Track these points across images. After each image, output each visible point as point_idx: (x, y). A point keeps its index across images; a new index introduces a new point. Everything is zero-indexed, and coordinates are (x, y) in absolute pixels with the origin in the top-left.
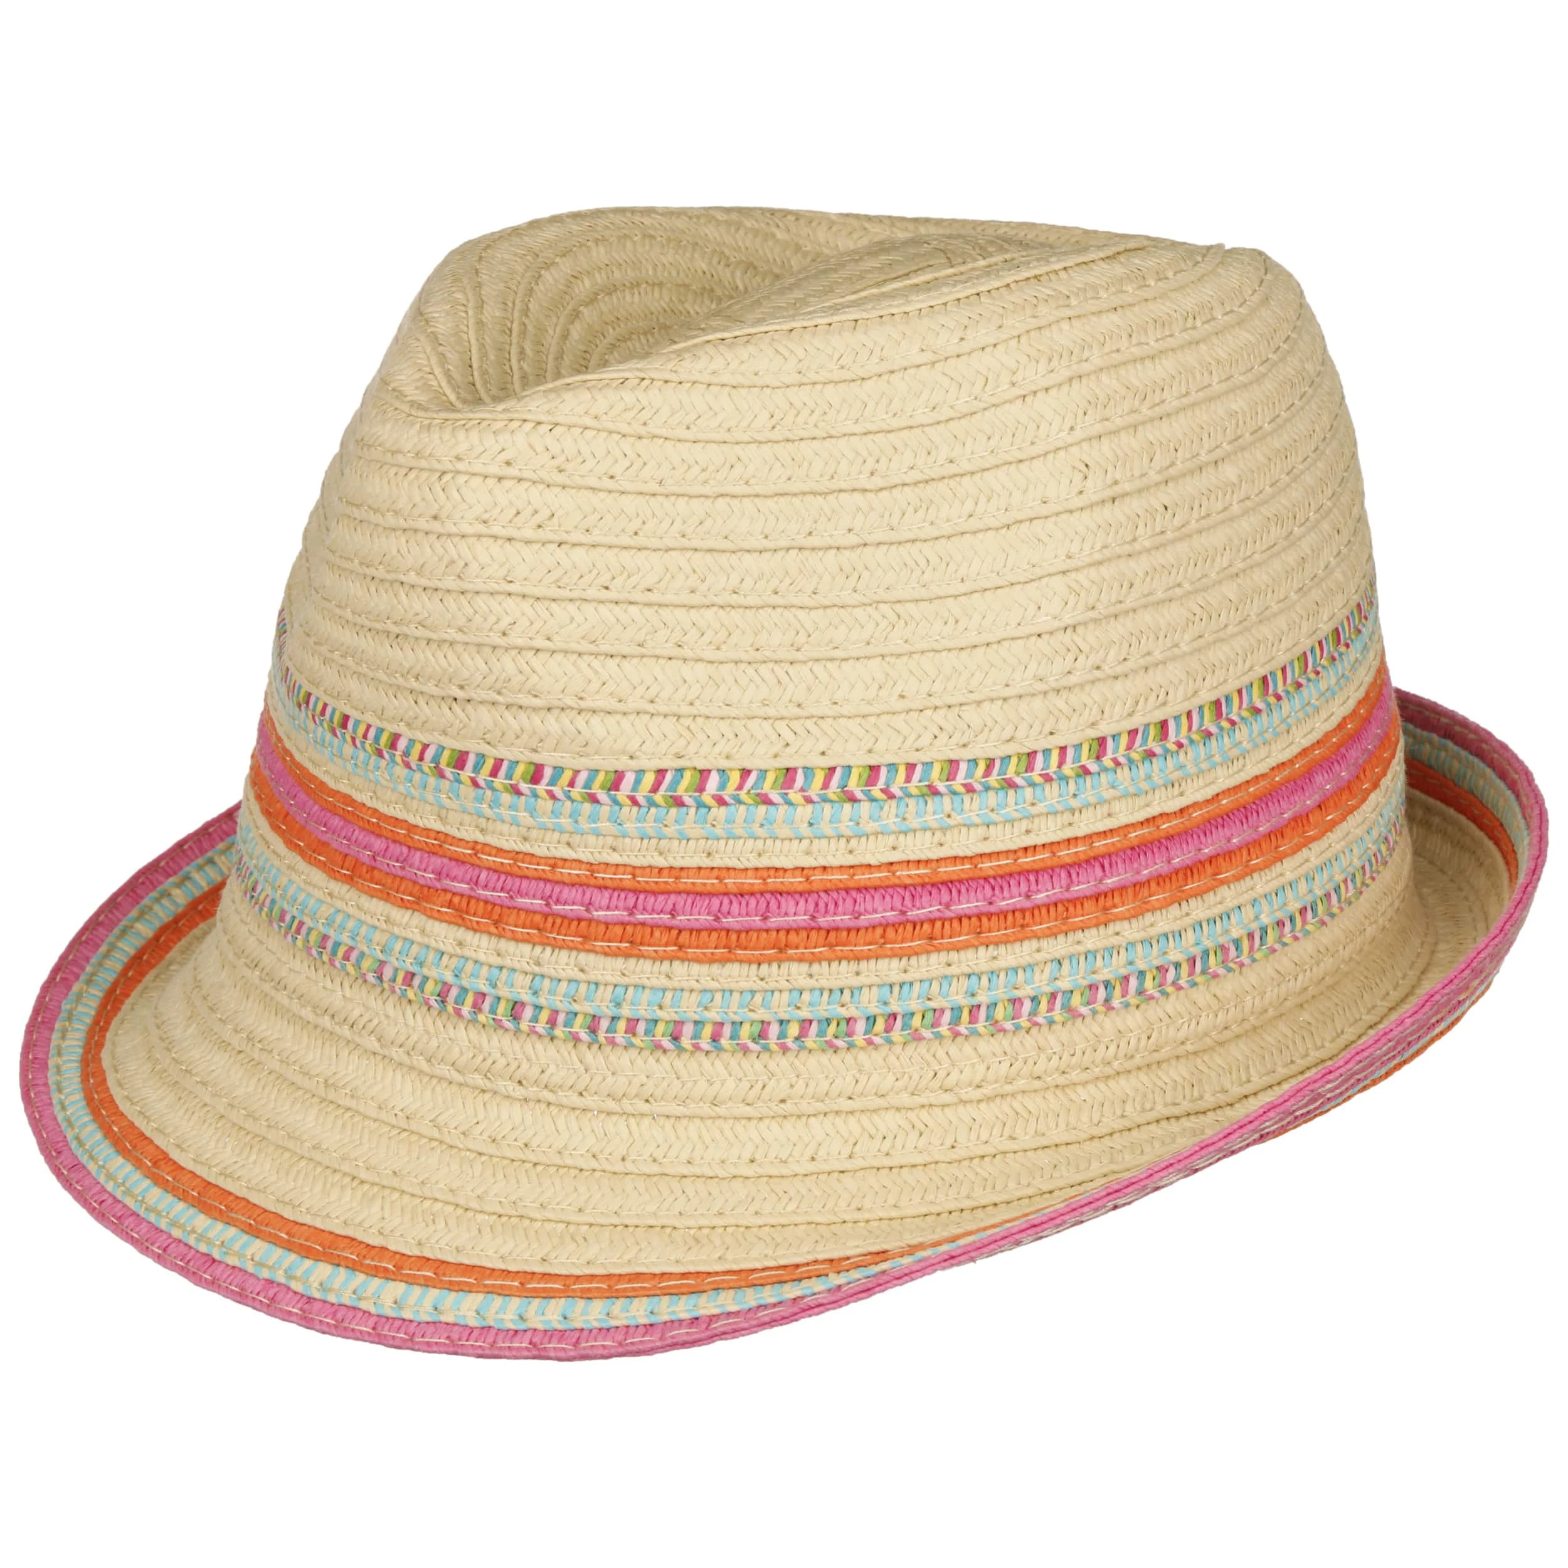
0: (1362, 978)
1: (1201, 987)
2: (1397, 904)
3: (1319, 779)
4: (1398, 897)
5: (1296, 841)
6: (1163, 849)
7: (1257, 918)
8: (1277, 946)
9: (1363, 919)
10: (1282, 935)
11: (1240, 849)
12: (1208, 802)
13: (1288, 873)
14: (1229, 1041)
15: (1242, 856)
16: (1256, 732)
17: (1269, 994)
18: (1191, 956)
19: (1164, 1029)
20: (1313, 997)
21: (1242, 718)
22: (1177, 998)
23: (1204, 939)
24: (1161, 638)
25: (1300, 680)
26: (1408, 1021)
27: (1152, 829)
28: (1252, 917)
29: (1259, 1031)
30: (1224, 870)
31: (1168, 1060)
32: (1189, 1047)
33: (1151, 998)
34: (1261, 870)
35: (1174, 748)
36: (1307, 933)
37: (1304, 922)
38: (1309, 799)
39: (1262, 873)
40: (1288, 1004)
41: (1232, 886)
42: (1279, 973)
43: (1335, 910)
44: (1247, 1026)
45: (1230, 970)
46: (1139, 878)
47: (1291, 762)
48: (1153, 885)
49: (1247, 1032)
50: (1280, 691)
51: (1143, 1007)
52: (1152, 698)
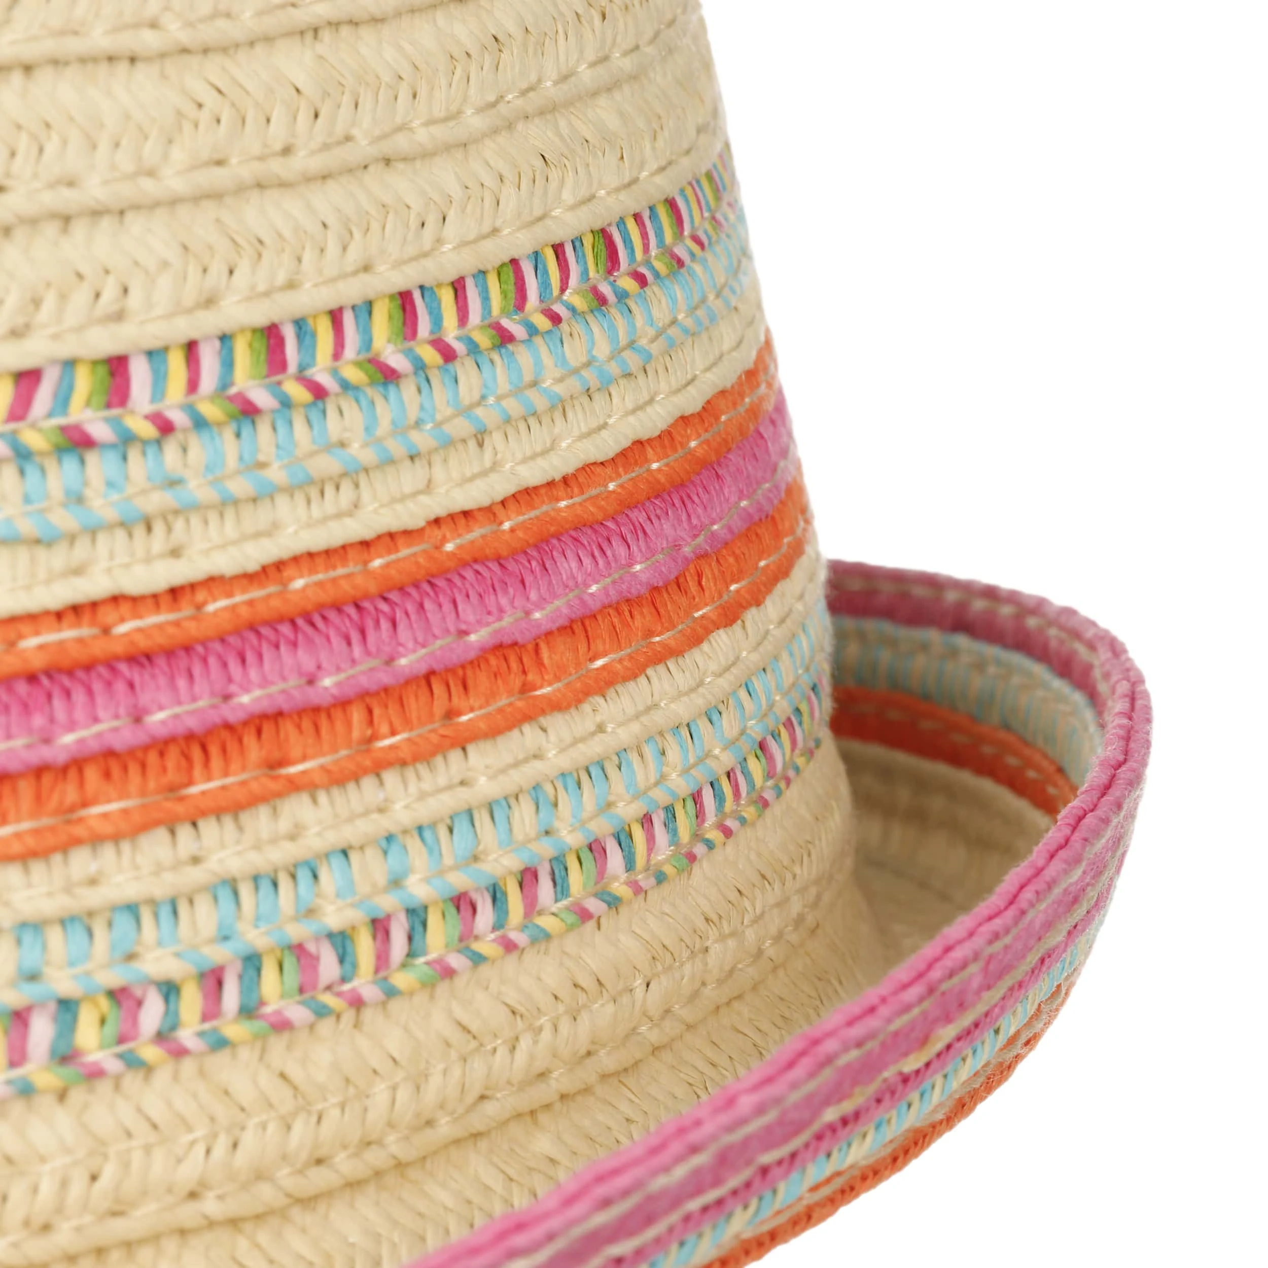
0: (701, 1065)
1: (244, 1053)
2: (796, 906)
3: (567, 566)
4: (802, 891)
5: (503, 702)
6: (120, 687)
7: (396, 883)
8: (456, 961)
9: (700, 924)
10: (467, 935)
11: (343, 704)
12: (250, 578)
13: (483, 780)
14: (326, 1195)
15: (349, 724)
16: (384, 426)
17: (436, 1080)
18: (207, 966)
19: (137, 1157)
20: (563, 1097)
21: (346, 386)
22: (176, 1077)
23: (241, 927)
24: (104, 146)
25: (506, 323)
26: (746, 1103)
27: (85, 631)
28: (381, 879)
29: (413, 1173)
30: (296, 752)
31: (154, 1239)
32: (210, 1206)
33: (95, 1074)
34: (403, 763)
35: (148, 430)
36: (543, 937)
37: (531, 906)
38: (539, 607)
39: (410, 772)
40: (490, 1108)
41: (322, 797)
42: (466, 1030)
43: (619, 888)
44: (375, 1158)
45: (322, 1012)
46: (46, 754)
47: (490, 512)
48: (92, 774)
49: (378, 1174)
50: (451, 333)
51: (77, 1096)
52: (81, 297)
